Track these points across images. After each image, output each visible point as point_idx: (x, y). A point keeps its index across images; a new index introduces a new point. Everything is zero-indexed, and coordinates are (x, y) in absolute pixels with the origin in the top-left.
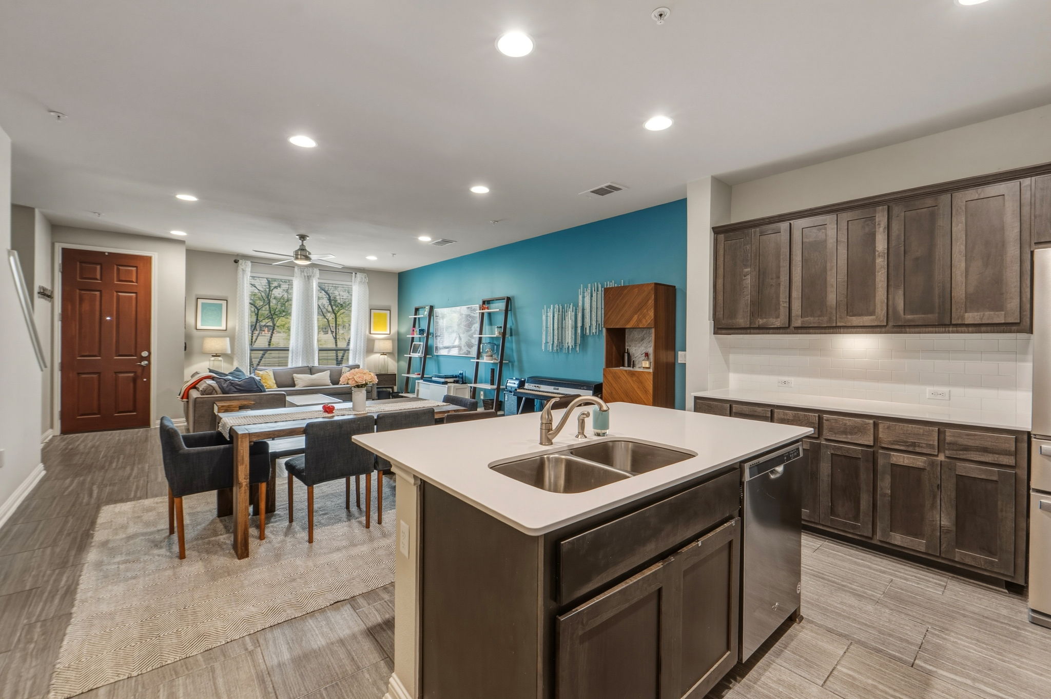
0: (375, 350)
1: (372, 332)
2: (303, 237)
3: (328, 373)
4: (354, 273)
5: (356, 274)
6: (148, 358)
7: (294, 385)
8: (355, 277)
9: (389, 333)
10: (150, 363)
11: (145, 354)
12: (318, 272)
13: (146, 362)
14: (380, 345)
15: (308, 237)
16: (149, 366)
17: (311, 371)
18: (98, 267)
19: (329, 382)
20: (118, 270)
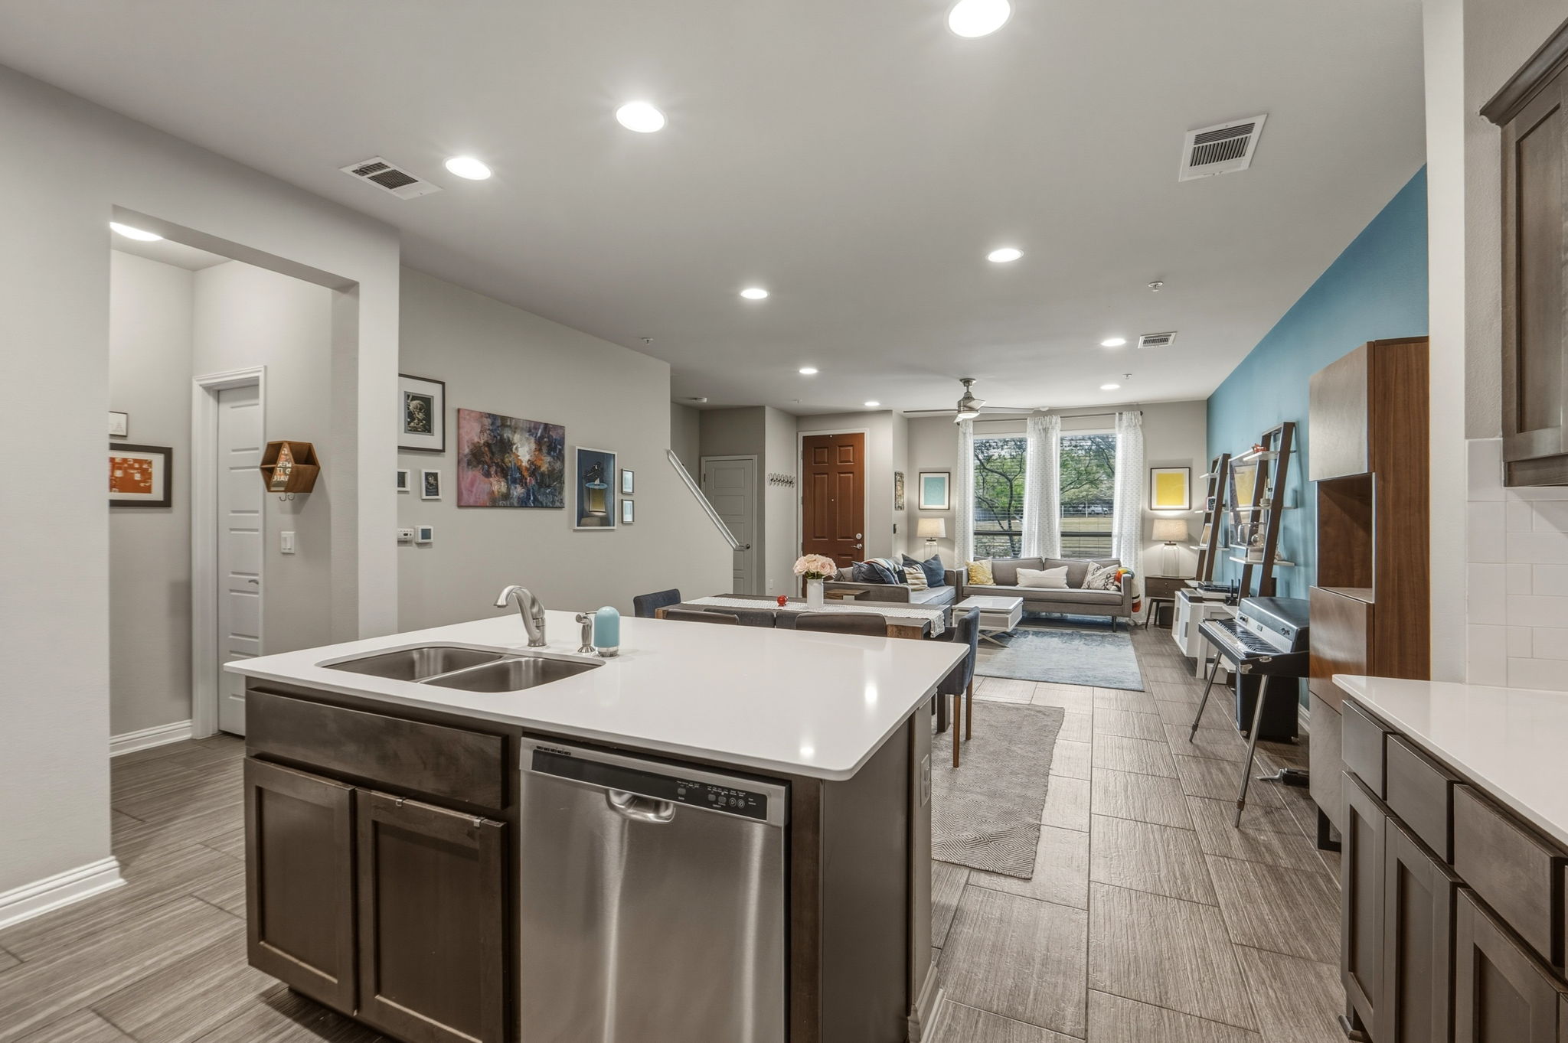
0: (1154, 538)
1: (1153, 507)
2: (967, 382)
3: (1065, 569)
4: (1117, 414)
5: (1121, 414)
6: (862, 541)
7: (1015, 583)
8: (1120, 420)
9: (1188, 507)
10: (863, 545)
11: (859, 536)
12: (1059, 420)
13: (861, 545)
14: (1160, 529)
15: (974, 380)
16: (863, 548)
17: (1043, 565)
18: (826, 450)
19: (1063, 581)
20: (840, 450)
